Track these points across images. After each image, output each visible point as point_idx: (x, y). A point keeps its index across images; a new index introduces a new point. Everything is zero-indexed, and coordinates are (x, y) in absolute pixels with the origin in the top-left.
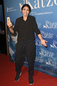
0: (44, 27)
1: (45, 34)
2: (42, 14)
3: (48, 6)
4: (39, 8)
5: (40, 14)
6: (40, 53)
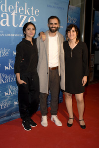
2: (12, 35)
3: (21, 26)
5: (9, 35)
6: (6, 94)
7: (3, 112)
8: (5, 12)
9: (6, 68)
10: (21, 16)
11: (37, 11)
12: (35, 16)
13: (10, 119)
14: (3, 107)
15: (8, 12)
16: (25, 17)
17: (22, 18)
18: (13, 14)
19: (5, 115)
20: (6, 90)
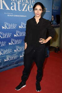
0: (20, 27)
1: (20, 33)
2: (18, 16)
3: (23, 10)
4: (15, 10)
5: (17, 16)
6: (15, 51)
7: (13, 61)
8: (13, 2)
9: (15, 36)
10: (23, 4)
11: (33, 1)
12: (32, 4)
13: (18, 66)
14: (13, 58)
15: (15, 2)
16: (26, 5)
17: (24, 5)
18: (19, 3)
19: (15, 63)
20: (15, 49)
